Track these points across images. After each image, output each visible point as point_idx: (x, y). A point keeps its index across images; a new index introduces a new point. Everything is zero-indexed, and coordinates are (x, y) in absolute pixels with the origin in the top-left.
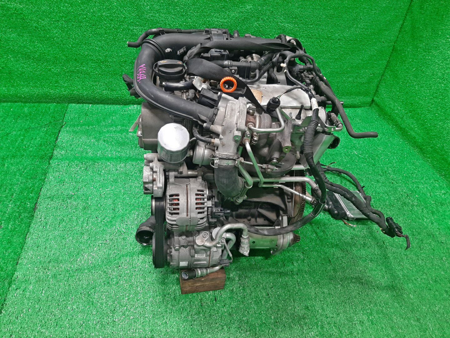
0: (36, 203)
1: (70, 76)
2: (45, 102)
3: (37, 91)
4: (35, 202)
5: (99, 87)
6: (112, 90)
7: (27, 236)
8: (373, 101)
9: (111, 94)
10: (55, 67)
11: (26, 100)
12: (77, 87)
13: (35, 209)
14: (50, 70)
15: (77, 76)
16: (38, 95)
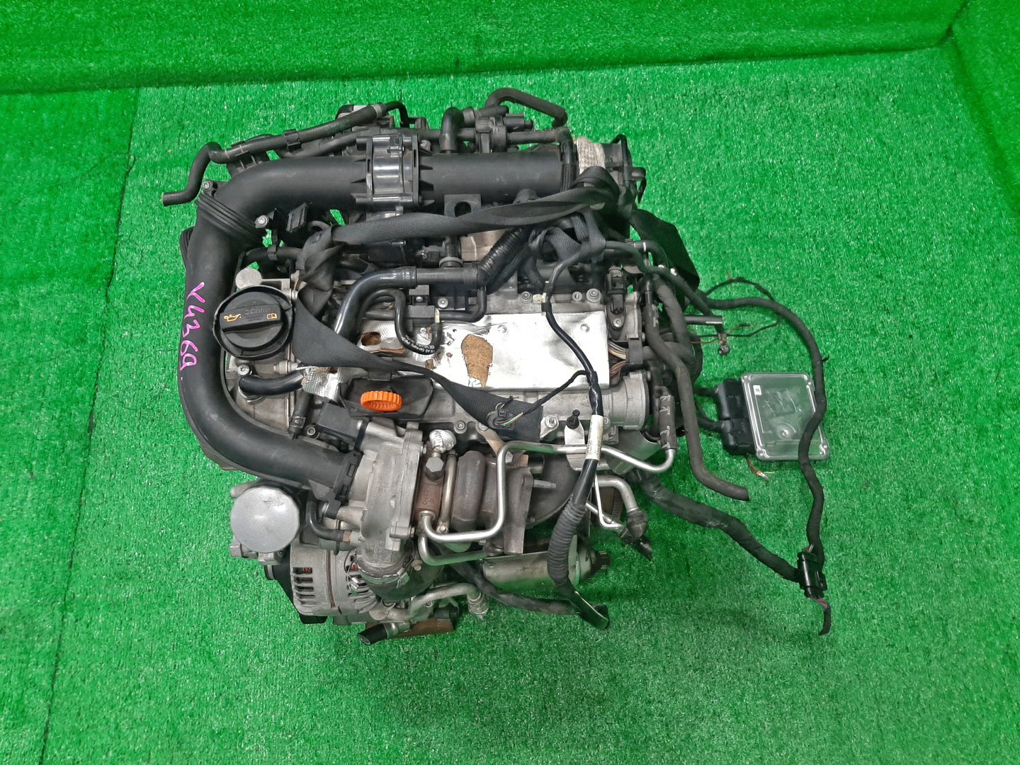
0: (92, 413)
1: (125, 27)
2: (84, 89)
3: (58, 67)
4: (89, 411)
5: (200, 46)
6: (231, 52)
7: (83, 498)
8: (949, 31)
9: (230, 60)
10: (82, 7)
11: (41, 88)
12: (147, 51)
13: (91, 428)
14: (72, 16)
15: (141, 25)
16: (63, 75)
